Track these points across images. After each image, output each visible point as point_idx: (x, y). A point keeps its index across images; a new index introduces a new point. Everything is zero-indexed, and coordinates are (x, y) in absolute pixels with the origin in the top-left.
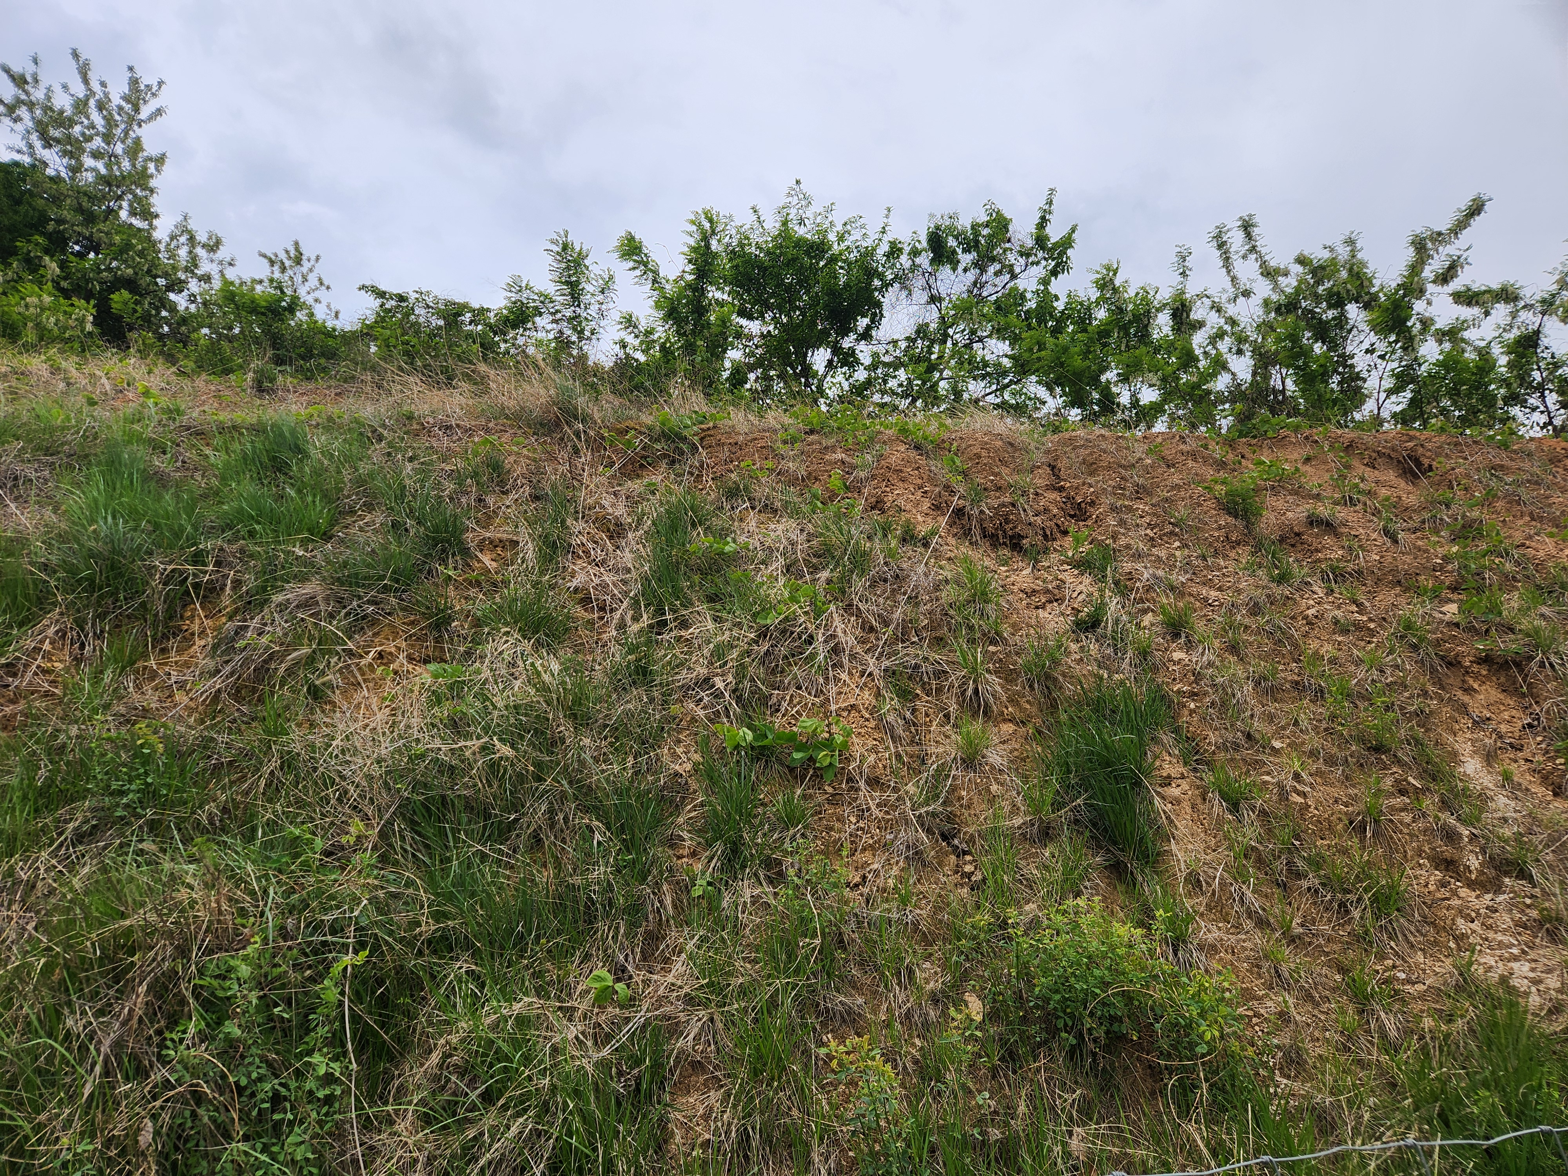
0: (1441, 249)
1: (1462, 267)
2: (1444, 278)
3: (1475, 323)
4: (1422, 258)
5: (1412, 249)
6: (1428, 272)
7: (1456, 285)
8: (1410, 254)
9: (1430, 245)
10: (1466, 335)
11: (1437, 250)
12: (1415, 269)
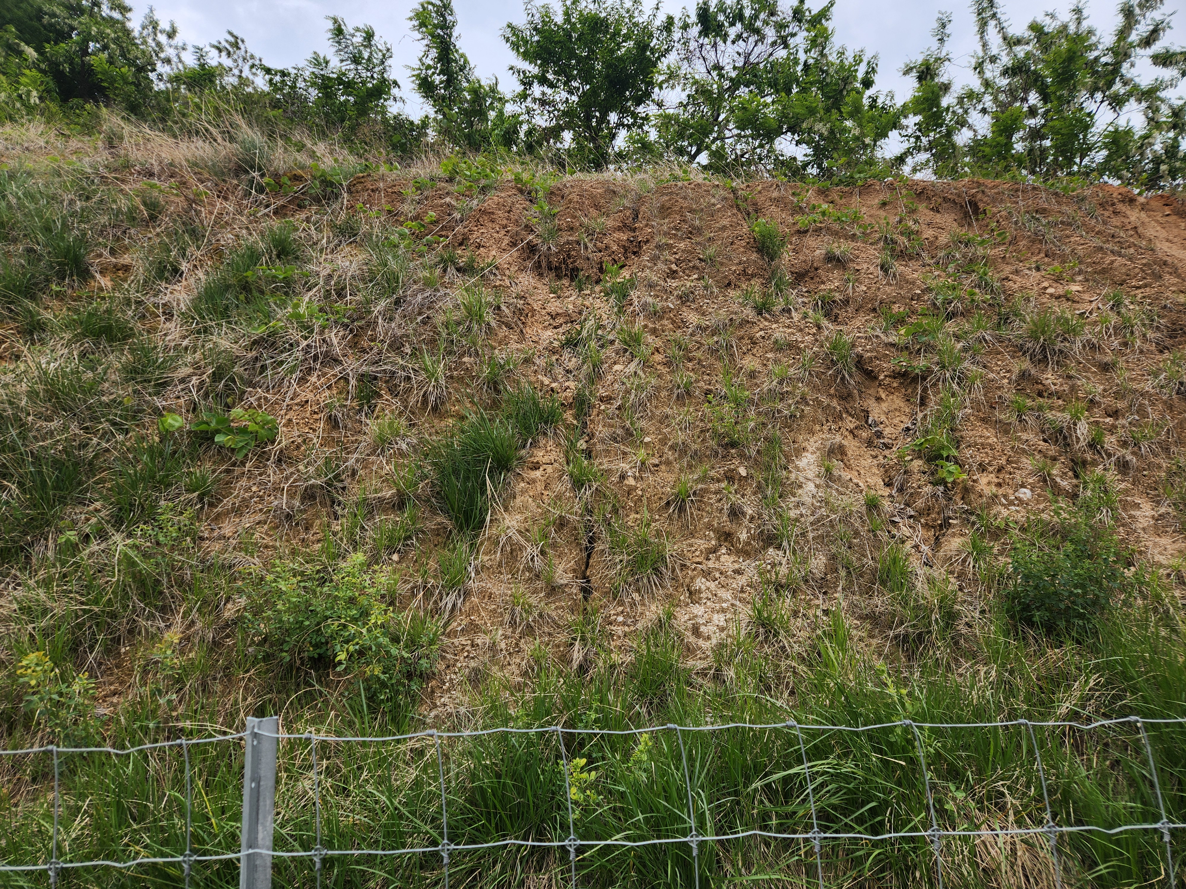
0: (1148, 14)
1: (1164, 30)
2: (1147, 42)
3: (1172, 84)
4: (1129, 24)
5: (1121, 16)
6: (1134, 37)
7: (1157, 47)
8: (1119, 21)
9: (1137, 11)
10: (1162, 94)
11: (1144, 16)
12: (1123, 33)
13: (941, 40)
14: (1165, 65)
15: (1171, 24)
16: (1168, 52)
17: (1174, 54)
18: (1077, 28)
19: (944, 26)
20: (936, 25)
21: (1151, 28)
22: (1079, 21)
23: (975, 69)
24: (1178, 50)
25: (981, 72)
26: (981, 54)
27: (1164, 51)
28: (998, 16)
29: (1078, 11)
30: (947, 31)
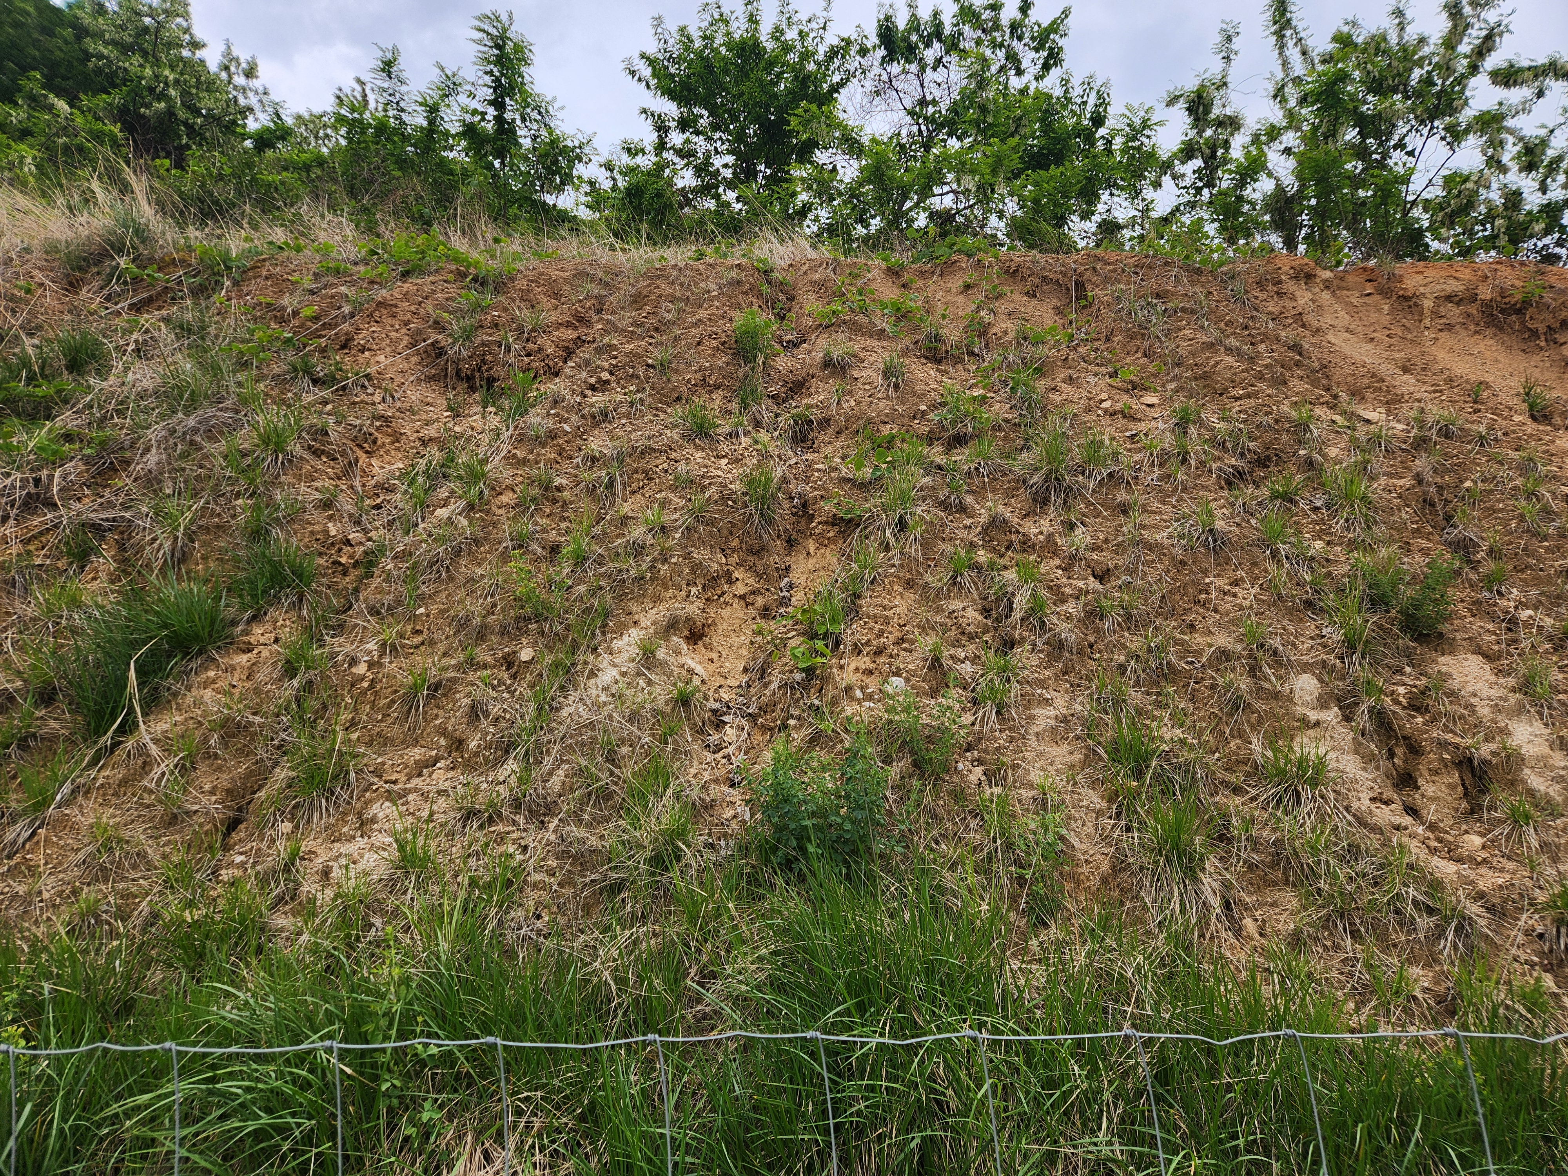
0: (1482, 14)
1: (1501, 36)
2: (1479, 52)
4: (1458, 28)
5: (1447, 16)
6: (1465, 45)
7: (1496, 60)
8: (1445, 23)
9: (1468, 9)
10: (1510, 123)
11: (1477, 17)
12: (1451, 42)
13: (1227, 58)
14: (1507, 85)
15: (1511, 27)
16: (1512, 66)
17: (1521, 70)
18: (1401, 37)
19: (1229, 39)
20: (1218, 39)
21: (1484, 33)
22: (1402, 27)
23: (1275, 97)
24: (1526, 64)
25: (1284, 101)
26: (1280, 75)
27: (1505, 65)
28: (1294, 23)
29: (1399, 13)
30: (1234, 47)
